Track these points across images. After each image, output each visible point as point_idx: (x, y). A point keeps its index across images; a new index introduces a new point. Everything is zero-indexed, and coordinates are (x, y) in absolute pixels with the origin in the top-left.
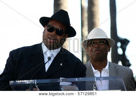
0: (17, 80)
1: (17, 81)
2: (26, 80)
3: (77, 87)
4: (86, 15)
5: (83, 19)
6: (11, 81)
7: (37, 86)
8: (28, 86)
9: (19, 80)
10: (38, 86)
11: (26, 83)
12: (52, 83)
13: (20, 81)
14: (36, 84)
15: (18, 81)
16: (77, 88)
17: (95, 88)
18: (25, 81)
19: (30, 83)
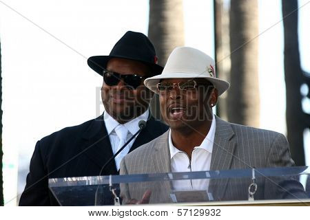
0: (67, 177)
1: (65, 179)
2: (88, 175)
4: (225, 20)
5: (218, 30)
6: (52, 178)
7: (113, 191)
8: (91, 189)
9: (71, 176)
10: (115, 191)
11: (87, 184)
13: (74, 179)
14: (111, 185)
15: (69, 179)
17: (252, 193)
18: (85, 178)
19: (96, 184)
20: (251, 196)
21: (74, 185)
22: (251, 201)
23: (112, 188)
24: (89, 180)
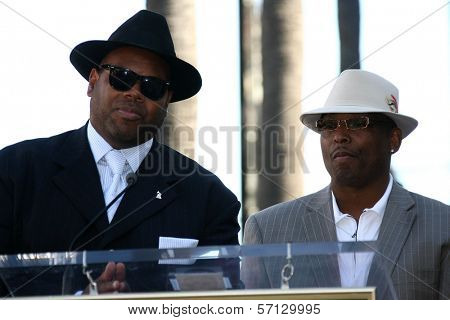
1: (19, 256)
3: (225, 275)
7: (88, 273)
8: (56, 271)
10: (91, 274)
11: (50, 263)
12: (140, 263)
13: (32, 256)
14: (84, 264)
15: (25, 256)
16: (226, 281)
17: (286, 279)
18: (48, 255)
19: (64, 263)
20: (285, 282)
21: (32, 265)
22: (285, 289)
23: (87, 269)
24: (52, 258)
